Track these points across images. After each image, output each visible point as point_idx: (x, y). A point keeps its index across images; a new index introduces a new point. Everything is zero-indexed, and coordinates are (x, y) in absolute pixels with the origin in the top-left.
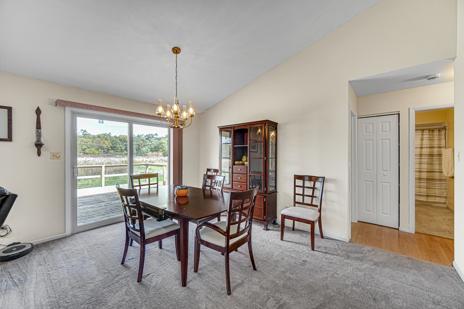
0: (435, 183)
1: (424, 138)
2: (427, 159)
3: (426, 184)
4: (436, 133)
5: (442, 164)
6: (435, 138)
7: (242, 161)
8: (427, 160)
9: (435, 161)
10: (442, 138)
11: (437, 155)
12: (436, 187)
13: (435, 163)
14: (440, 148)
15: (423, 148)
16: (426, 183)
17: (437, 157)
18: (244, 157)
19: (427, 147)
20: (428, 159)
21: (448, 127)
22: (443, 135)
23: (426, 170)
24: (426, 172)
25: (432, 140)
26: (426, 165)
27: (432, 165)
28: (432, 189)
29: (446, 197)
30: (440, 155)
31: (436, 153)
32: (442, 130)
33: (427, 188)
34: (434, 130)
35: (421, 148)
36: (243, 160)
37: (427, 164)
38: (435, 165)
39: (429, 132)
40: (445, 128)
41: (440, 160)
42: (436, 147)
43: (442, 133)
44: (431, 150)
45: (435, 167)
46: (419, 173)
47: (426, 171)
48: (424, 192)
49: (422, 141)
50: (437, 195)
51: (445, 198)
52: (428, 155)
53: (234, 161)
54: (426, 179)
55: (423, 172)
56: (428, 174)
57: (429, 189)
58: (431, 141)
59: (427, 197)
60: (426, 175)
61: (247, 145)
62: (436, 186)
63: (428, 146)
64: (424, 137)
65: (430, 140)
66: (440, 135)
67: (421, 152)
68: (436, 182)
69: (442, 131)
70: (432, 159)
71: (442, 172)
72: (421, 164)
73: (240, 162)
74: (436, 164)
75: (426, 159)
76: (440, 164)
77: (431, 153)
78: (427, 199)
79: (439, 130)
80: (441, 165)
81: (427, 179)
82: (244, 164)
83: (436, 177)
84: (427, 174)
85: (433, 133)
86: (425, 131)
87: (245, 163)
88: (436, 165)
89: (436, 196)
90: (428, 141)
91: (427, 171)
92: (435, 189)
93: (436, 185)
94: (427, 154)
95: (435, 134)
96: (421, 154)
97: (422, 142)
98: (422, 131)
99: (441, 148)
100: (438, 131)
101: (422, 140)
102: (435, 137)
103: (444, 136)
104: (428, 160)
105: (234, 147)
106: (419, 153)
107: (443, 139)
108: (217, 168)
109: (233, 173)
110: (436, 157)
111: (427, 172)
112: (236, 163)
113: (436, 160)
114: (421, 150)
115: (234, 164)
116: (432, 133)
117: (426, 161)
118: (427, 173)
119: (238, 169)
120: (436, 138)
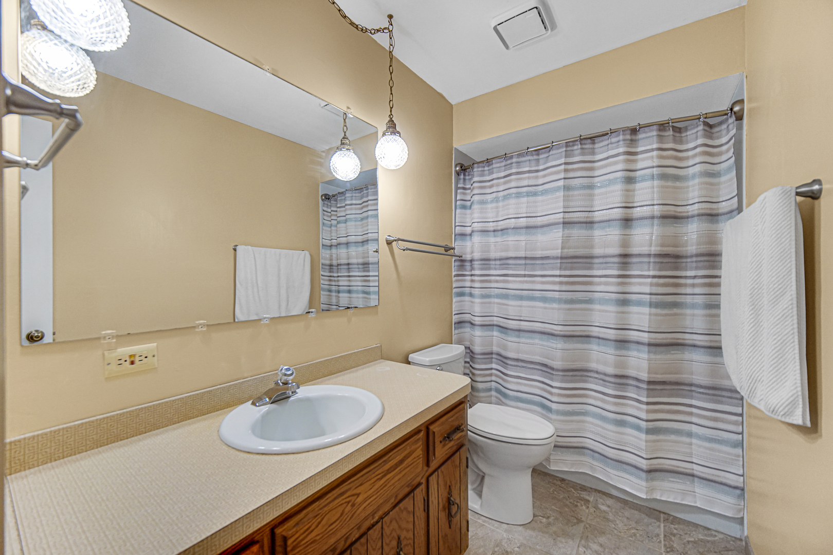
0: (691, 406)
1: (638, 173)
2: (649, 280)
3: (648, 411)
4: (695, 139)
5: (718, 306)
6: (691, 171)
8: (651, 285)
9: (689, 290)
10: (724, 166)
11: (697, 255)
12: (694, 429)
13: (688, 299)
14: (712, 222)
15: (634, 223)
16: (648, 403)
17: (697, 268)
19: (653, 217)
20: (655, 280)
21: (750, 100)
22: (728, 151)
23: (645, 337)
24: (646, 348)
25: (677, 178)
26: (646, 310)
27: (675, 311)
28: (673, 437)
29: (743, 490)
30: (712, 258)
31: (692, 249)
32: (721, 123)
33: (649, 431)
34: (686, 129)
35: (627, 222)
37: (651, 305)
38: (688, 311)
39: (661, 138)
40: (736, 109)
41: (713, 282)
42: (693, 216)
43: (724, 140)
44: (670, 230)
45: (688, 322)
46: (617, 348)
47: (646, 341)
48: (640, 449)
49: (631, 187)
50: (697, 470)
51: (738, 492)
52: (656, 255)
54: (644, 386)
55: (633, 346)
56: (658, 357)
57: (661, 437)
58: (670, 184)
59: (652, 479)
60: (645, 365)
62: (694, 420)
63: (657, 210)
64: (640, 165)
65: (663, 177)
66: (710, 150)
67: (625, 243)
68: (694, 402)
69: (724, 126)
70: (675, 281)
71: (720, 348)
72: (624, 303)
74: (694, 306)
75: (648, 277)
76: (713, 306)
77: (669, 250)
78: (651, 490)
79: (706, 124)
80: (714, 311)
81: (649, 383)
83: (692, 374)
84: (652, 356)
85: (681, 142)
86: (641, 136)
88: (697, 312)
89: (693, 475)
90: (656, 183)
91: (653, 341)
92: (690, 434)
93: (691, 414)
94: (649, 255)
95: (691, 145)
96: (625, 256)
97: (628, 194)
98: (628, 137)
99: (717, 222)
100: (701, 127)
101: (630, 180)
102: (691, 162)
103: (731, 153)
104: (658, 285)
106: (616, 251)
107: (729, 170)
110: (691, 269)
111: (650, 345)
113: (693, 285)
114: (628, 232)
116: (675, 141)
117: (647, 289)
118: (649, 352)
120: (694, 165)
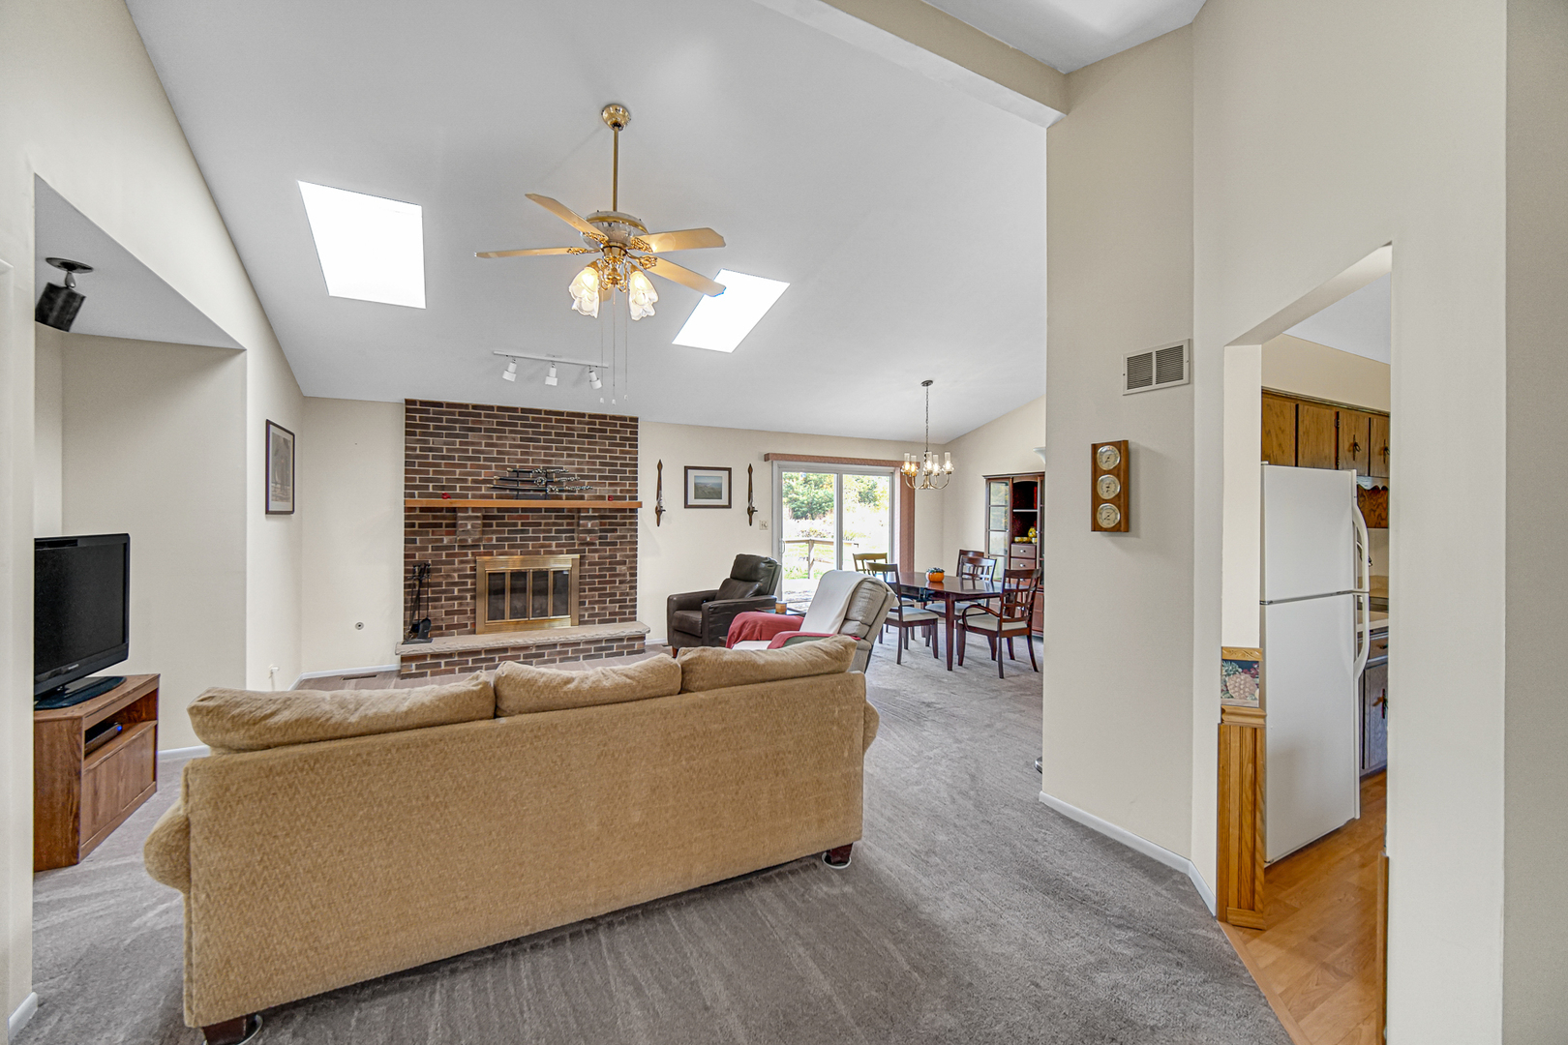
7: (1027, 536)
18: (1032, 529)
36: (1030, 535)
53: (1013, 536)
61: (1036, 508)
73: (1025, 539)
82: (1031, 542)
87: (1033, 540)
105: (1014, 513)
108: (982, 549)
109: (1010, 557)
112: (1017, 539)
115: (1013, 542)
119: (1018, 550)
